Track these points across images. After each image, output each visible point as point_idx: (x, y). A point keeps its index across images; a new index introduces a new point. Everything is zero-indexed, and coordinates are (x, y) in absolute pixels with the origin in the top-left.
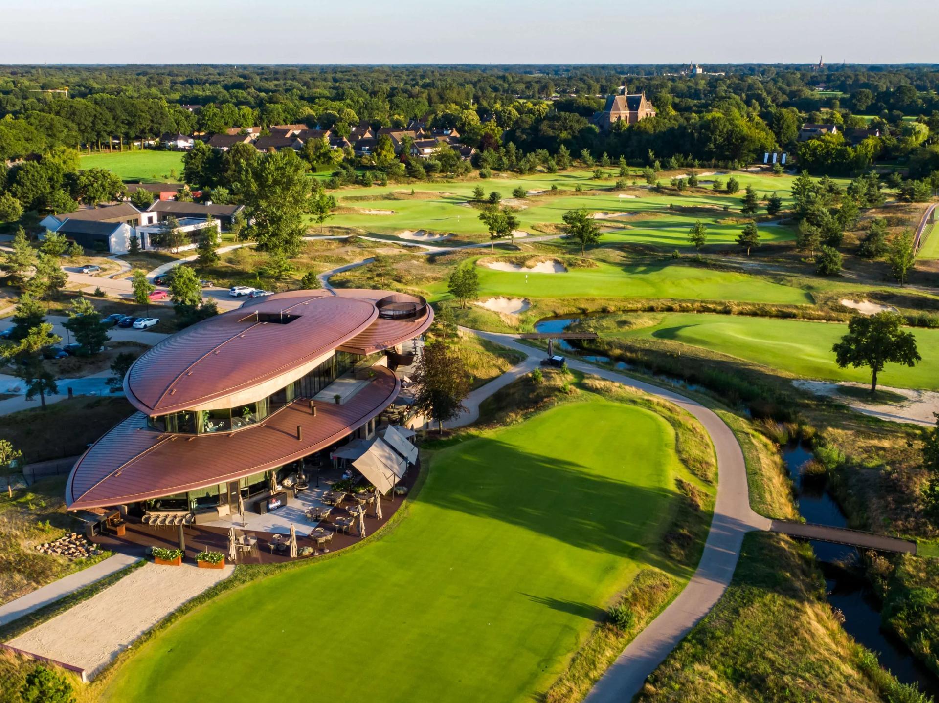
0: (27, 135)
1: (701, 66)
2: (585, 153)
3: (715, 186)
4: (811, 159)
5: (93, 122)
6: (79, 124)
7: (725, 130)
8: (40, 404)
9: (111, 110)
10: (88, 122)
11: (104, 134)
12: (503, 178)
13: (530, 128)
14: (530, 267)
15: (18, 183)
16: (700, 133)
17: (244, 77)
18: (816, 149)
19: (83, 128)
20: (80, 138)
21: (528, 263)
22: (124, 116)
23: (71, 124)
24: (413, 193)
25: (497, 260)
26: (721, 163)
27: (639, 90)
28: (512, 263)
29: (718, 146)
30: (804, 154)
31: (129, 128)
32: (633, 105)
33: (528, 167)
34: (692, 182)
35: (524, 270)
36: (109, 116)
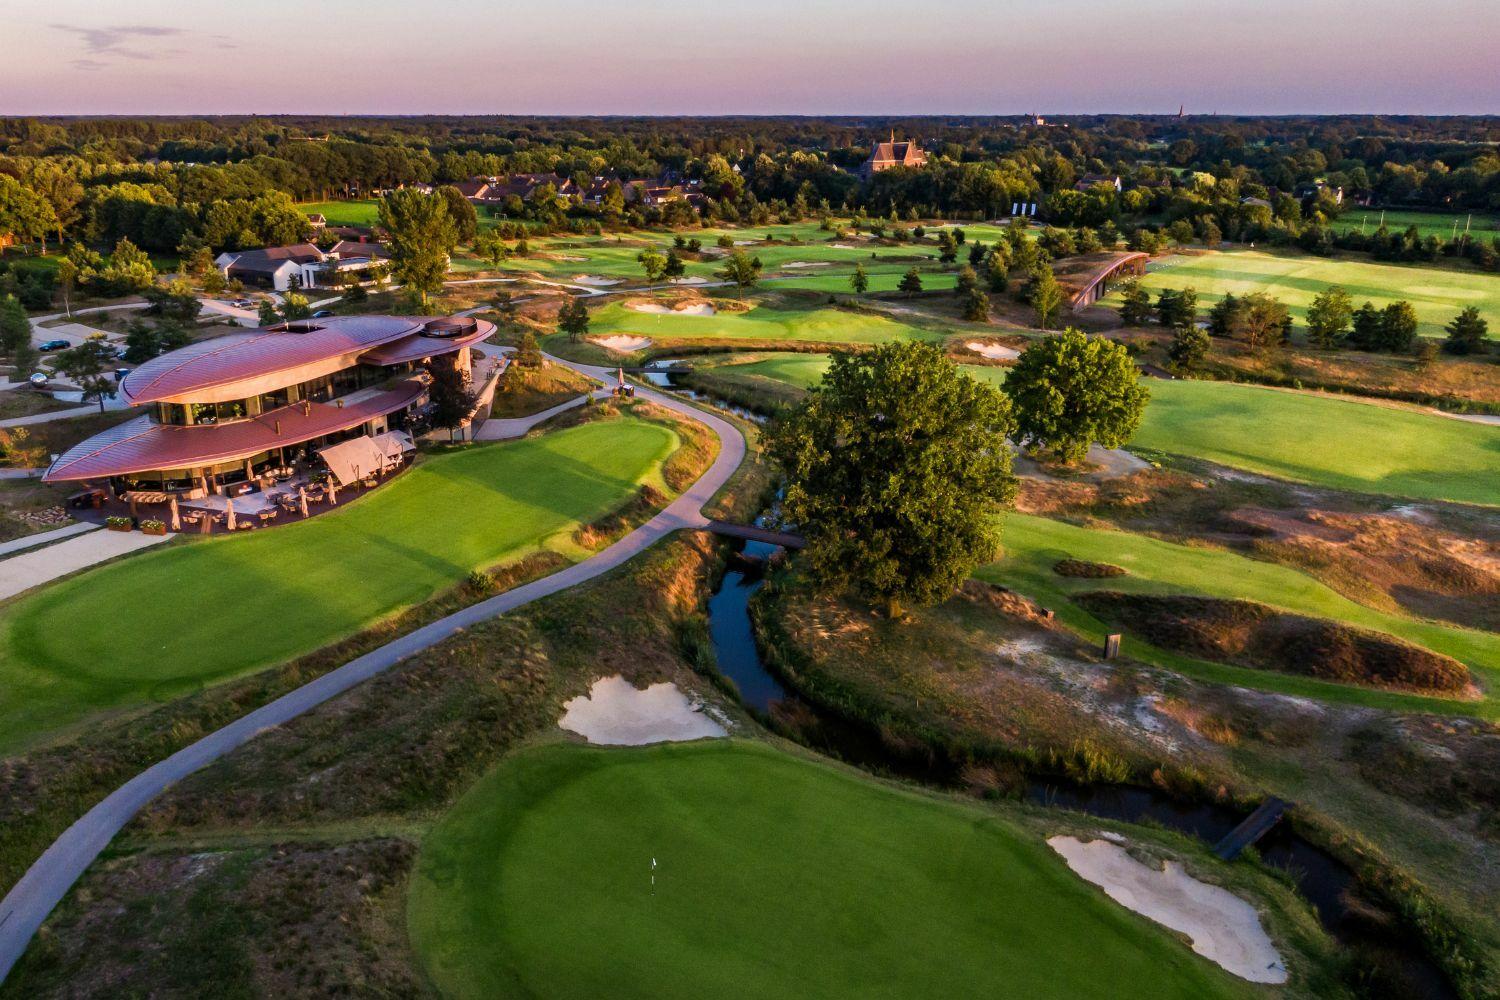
0: (247, 178)
1: (1042, 117)
2: (824, 202)
3: (941, 237)
4: (1060, 210)
5: (327, 168)
6: (312, 170)
7: (972, 179)
8: (99, 410)
9: (345, 155)
10: (321, 168)
11: (339, 181)
12: (730, 228)
13: (773, 177)
14: (678, 310)
15: (207, 222)
16: (945, 182)
17: (531, 128)
18: (1066, 198)
19: (316, 173)
20: (312, 184)
21: (678, 306)
22: (359, 162)
23: (301, 169)
24: (620, 241)
25: (649, 303)
26: (966, 214)
27: (907, 138)
28: (663, 305)
29: (965, 196)
30: (1054, 204)
31: (366, 175)
32: (899, 154)
33: (758, 217)
34: (919, 233)
35: (673, 312)
36: (342, 161)
